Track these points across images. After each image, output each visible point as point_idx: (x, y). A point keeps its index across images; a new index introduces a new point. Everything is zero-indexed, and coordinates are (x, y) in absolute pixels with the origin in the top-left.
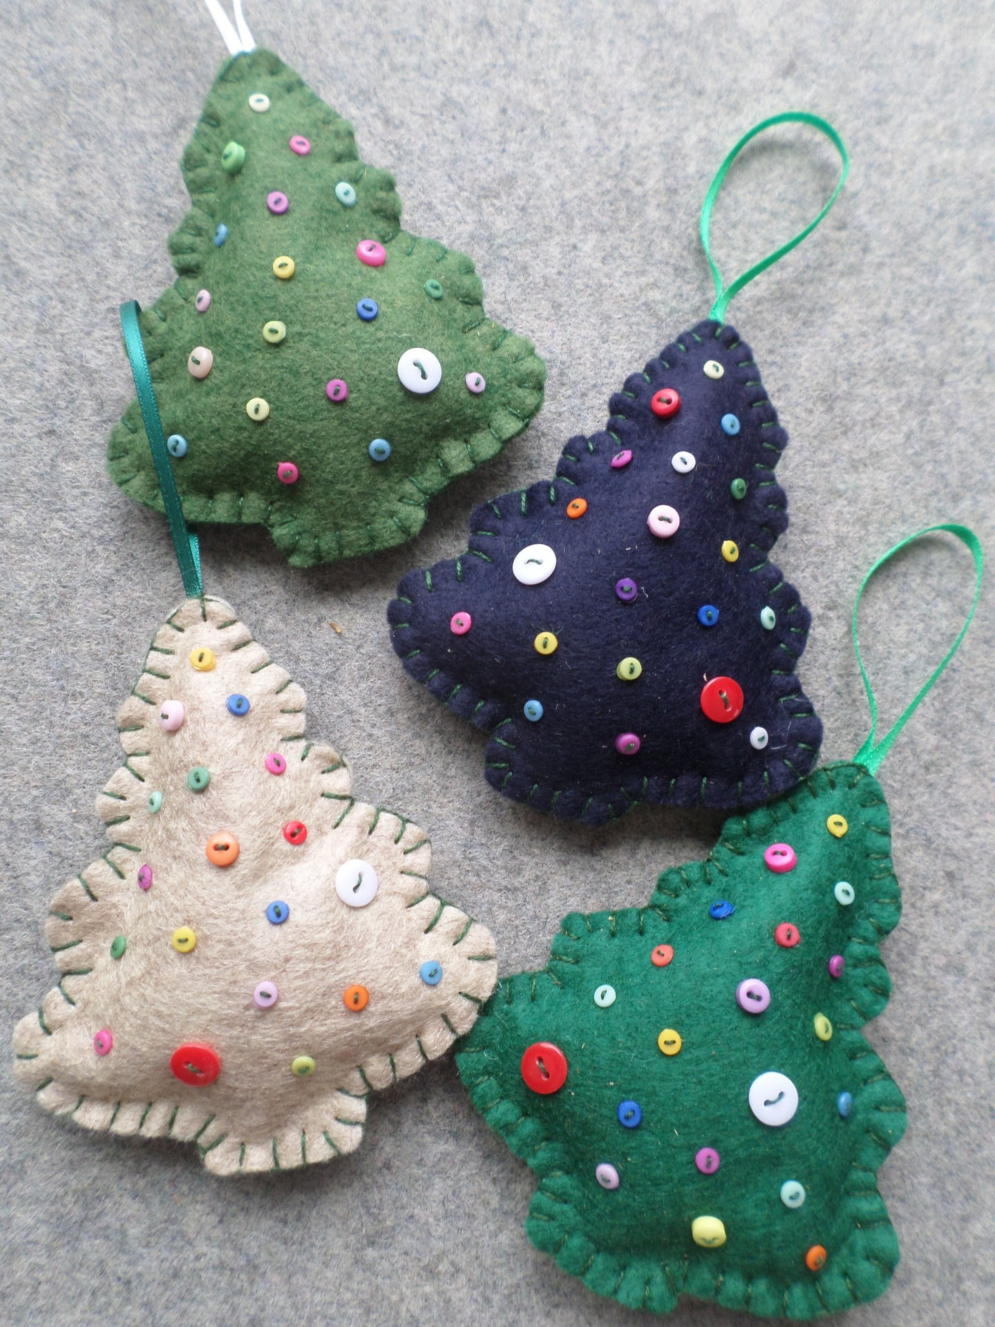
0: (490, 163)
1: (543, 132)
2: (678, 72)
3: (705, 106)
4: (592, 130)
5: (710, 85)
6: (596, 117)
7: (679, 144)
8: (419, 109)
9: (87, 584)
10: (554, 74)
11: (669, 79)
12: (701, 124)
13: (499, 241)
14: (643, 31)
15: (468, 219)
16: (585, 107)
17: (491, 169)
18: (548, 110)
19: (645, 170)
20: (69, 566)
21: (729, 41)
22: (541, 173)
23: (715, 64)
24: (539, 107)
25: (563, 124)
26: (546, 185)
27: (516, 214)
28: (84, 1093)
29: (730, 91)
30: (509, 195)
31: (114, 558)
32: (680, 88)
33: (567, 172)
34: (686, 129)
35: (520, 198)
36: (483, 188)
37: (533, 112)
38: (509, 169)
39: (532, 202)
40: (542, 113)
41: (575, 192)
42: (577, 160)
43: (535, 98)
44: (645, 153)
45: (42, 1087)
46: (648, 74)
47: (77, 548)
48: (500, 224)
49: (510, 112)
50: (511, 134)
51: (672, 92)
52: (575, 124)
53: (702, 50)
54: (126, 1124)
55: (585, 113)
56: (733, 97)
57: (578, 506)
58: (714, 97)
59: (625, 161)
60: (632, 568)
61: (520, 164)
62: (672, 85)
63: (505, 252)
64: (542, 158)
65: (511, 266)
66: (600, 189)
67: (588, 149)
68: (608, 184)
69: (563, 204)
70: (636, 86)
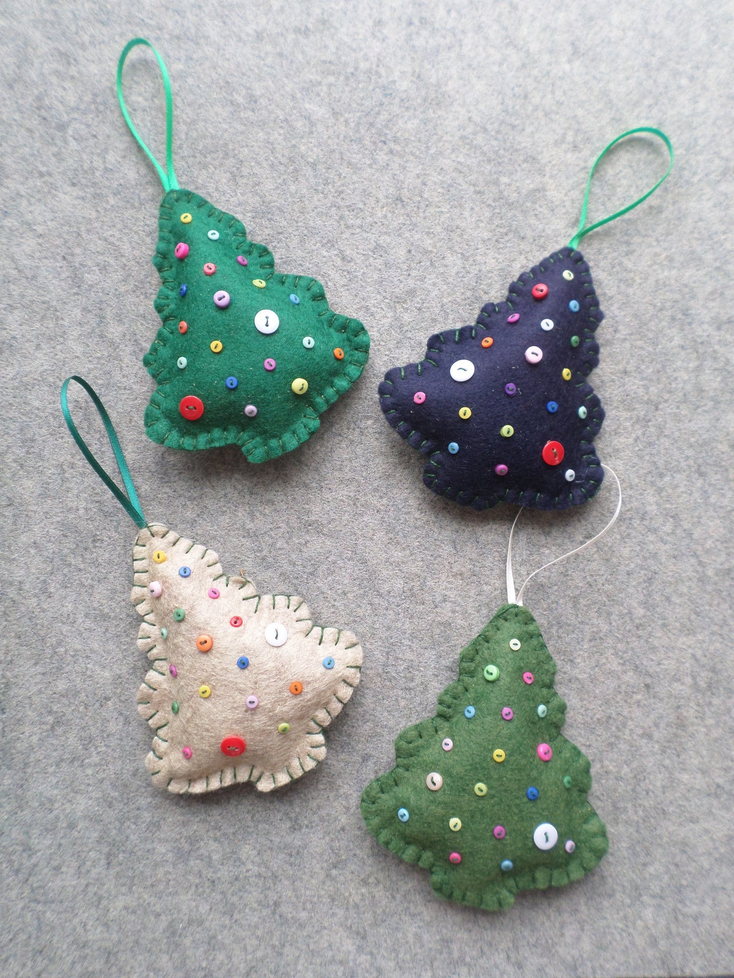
0: (401, 282)
1: (432, 264)
2: (511, 226)
3: (524, 246)
4: (459, 262)
5: (529, 234)
6: (462, 254)
7: (510, 269)
8: (362, 251)
9: (183, 522)
10: (439, 229)
11: (505, 231)
12: (522, 257)
13: (405, 328)
14: (490, 202)
15: (388, 315)
16: (456, 248)
17: (402, 286)
18: (435, 251)
19: (490, 285)
20: (174, 513)
21: (541, 207)
22: (430, 287)
23: (533, 221)
24: (430, 249)
25: (443, 258)
26: (433, 294)
27: (416, 312)
28: (191, 779)
29: (540, 236)
30: (412, 301)
31: (196, 508)
32: (511, 235)
33: (445, 287)
34: (514, 260)
35: (418, 303)
36: (397, 297)
37: (426, 252)
38: (412, 286)
39: (425, 305)
40: (431, 252)
41: (450, 299)
42: (451, 280)
43: (428, 243)
44: (490, 275)
45: (169, 784)
46: (493, 227)
47: (177, 502)
48: (406, 317)
49: (413, 252)
50: (413, 265)
51: (507, 238)
52: (450, 259)
53: (525, 212)
54: (215, 784)
55: (456, 251)
56: (542, 240)
57: (488, 341)
58: (531, 241)
59: (479, 279)
60: (514, 379)
61: (418, 283)
62: (506, 234)
63: (409, 335)
64: (431, 279)
65: (412, 342)
66: (463, 297)
67: (458, 273)
68: (469, 294)
69: (442, 306)
70: (486, 235)
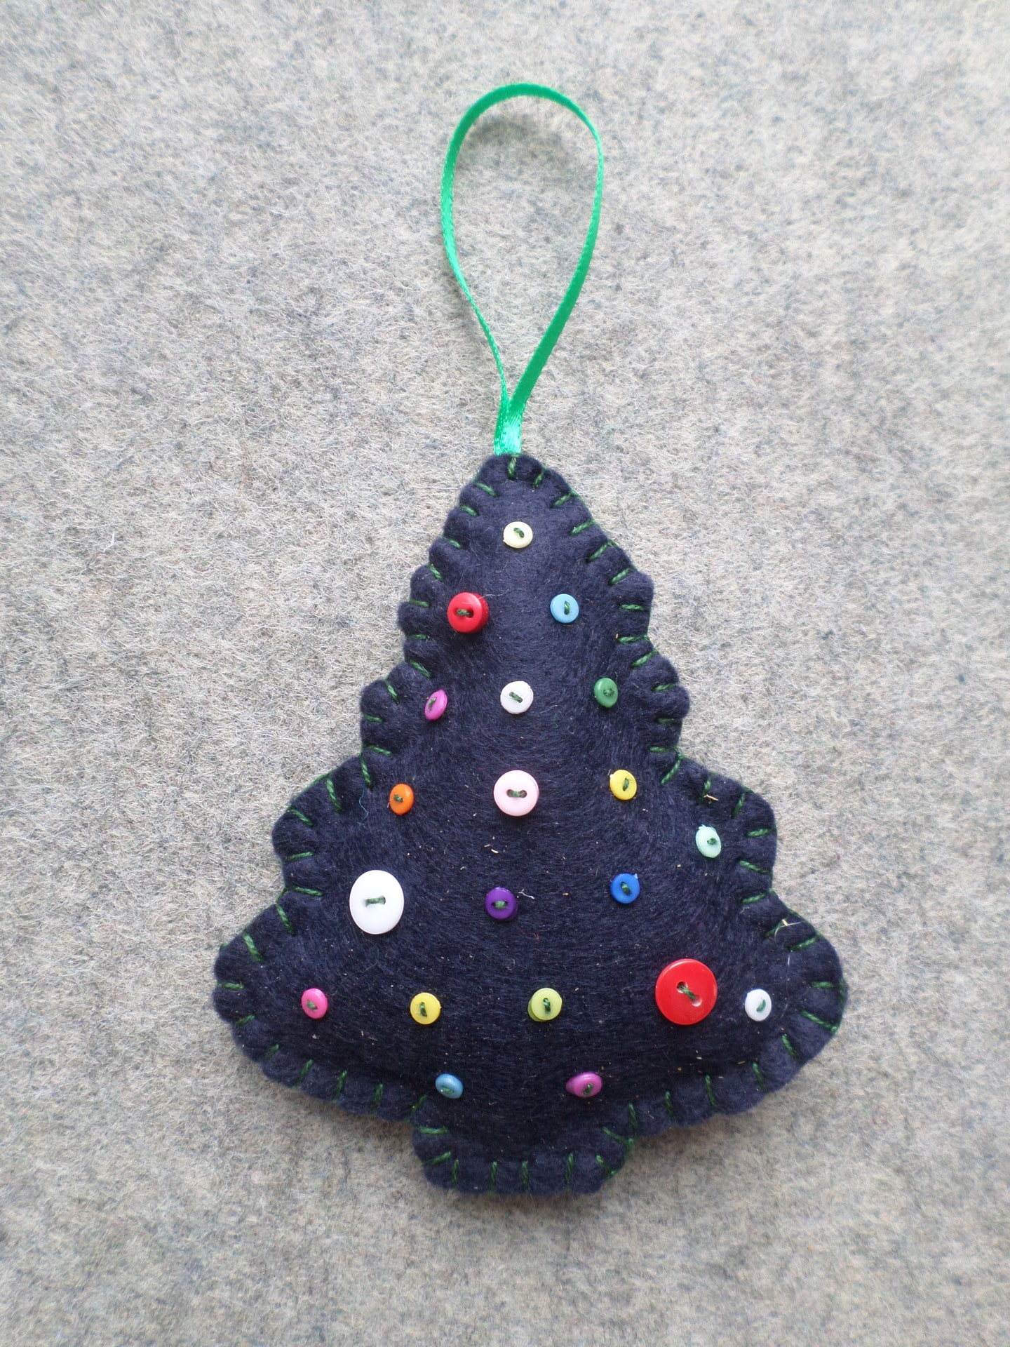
0: (598, 306)
1: (674, 262)
2: (872, 161)
3: (907, 214)
4: (745, 256)
5: (918, 180)
6: (751, 234)
7: (871, 272)
8: (497, 228)
9: (53, 914)
10: (693, 171)
11: (860, 174)
12: (903, 243)
13: (610, 424)
14: (820, 101)
15: (566, 390)
16: (737, 221)
17: (600, 316)
18: (682, 226)
19: (821, 313)
20: (30, 889)
21: (950, 113)
22: (670, 321)
23: (928, 150)
24: (670, 222)
25: (704, 245)
26: (680, 336)
27: (634, 384)
29: (949, 190)
30: (625, 355)
31: (87, 877)
32: (874, 187)
33: (708, 320)
34: (883, 250)
35: (640, 359)
36: (588, 346)
37: (662, 230)
38: (626, 316)
39: (657, 365)
40: (673, 230)
41: (720, 349)
42: (722, 301)
43: (665, 207)
44: (821, 288)
46: (829, 166)
47: (39, 864)
48: (612, 396)
49: (627, 230)
50: (628, 263)
51: (863, 194)
52: (720, 249)
53: (909, 128)
55: (735, 229)
56: (953, 199)
58: (925, 202)
59: (791, 298)
61: (641, 308)
62: (862, 183)
63: (618, 440)
64: (672, 298)
65: (626, 459)
66: (754, 344)
67: (739, 284)
68: (767, 336)
69: (701, 367)
70: (812, 185)
